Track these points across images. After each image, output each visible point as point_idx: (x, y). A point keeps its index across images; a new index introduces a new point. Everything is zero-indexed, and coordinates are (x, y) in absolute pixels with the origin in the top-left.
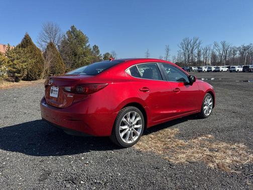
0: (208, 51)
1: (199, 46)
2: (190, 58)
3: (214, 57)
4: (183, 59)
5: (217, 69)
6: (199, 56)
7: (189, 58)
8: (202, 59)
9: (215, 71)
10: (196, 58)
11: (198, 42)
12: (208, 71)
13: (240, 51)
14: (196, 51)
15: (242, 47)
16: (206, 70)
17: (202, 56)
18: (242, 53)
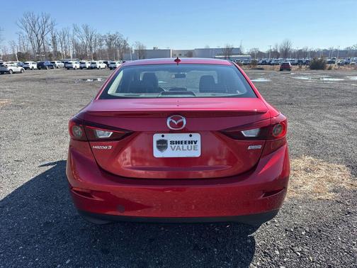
0: (66, 37)
1: (52, 28)
2: (42, 47)
3: (76, 46)
4: (30, 47)
5: (93, 66)
6: (54, 43)
7: (39, 46)
8: (59, 49)
9: (91, 68)
10: (50, 47)
11: (49, 22)
12: (81, 68)
13: (106, 40)
14: (48, 37)
15: (107, 35)
16: (78, 66)
17: (59, 44)
18: (109, 44)
